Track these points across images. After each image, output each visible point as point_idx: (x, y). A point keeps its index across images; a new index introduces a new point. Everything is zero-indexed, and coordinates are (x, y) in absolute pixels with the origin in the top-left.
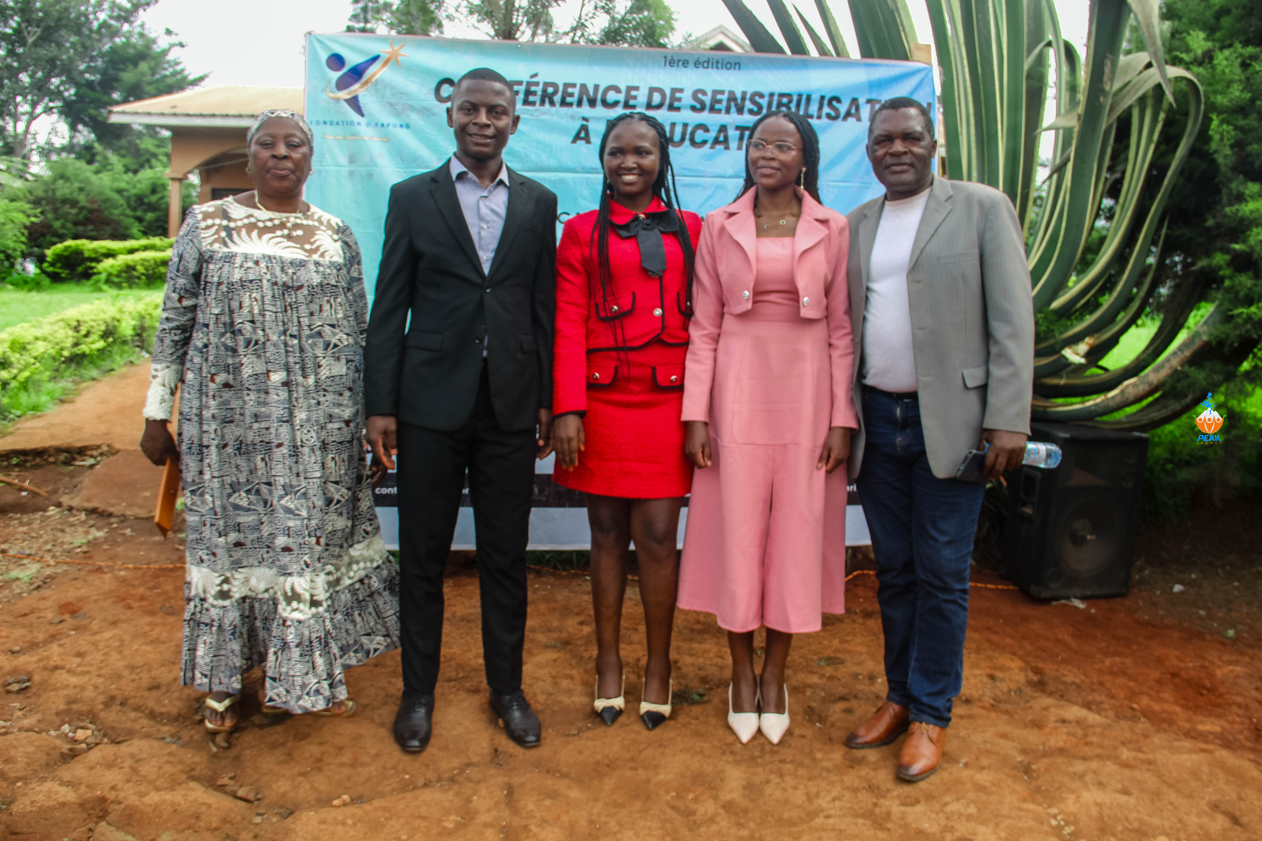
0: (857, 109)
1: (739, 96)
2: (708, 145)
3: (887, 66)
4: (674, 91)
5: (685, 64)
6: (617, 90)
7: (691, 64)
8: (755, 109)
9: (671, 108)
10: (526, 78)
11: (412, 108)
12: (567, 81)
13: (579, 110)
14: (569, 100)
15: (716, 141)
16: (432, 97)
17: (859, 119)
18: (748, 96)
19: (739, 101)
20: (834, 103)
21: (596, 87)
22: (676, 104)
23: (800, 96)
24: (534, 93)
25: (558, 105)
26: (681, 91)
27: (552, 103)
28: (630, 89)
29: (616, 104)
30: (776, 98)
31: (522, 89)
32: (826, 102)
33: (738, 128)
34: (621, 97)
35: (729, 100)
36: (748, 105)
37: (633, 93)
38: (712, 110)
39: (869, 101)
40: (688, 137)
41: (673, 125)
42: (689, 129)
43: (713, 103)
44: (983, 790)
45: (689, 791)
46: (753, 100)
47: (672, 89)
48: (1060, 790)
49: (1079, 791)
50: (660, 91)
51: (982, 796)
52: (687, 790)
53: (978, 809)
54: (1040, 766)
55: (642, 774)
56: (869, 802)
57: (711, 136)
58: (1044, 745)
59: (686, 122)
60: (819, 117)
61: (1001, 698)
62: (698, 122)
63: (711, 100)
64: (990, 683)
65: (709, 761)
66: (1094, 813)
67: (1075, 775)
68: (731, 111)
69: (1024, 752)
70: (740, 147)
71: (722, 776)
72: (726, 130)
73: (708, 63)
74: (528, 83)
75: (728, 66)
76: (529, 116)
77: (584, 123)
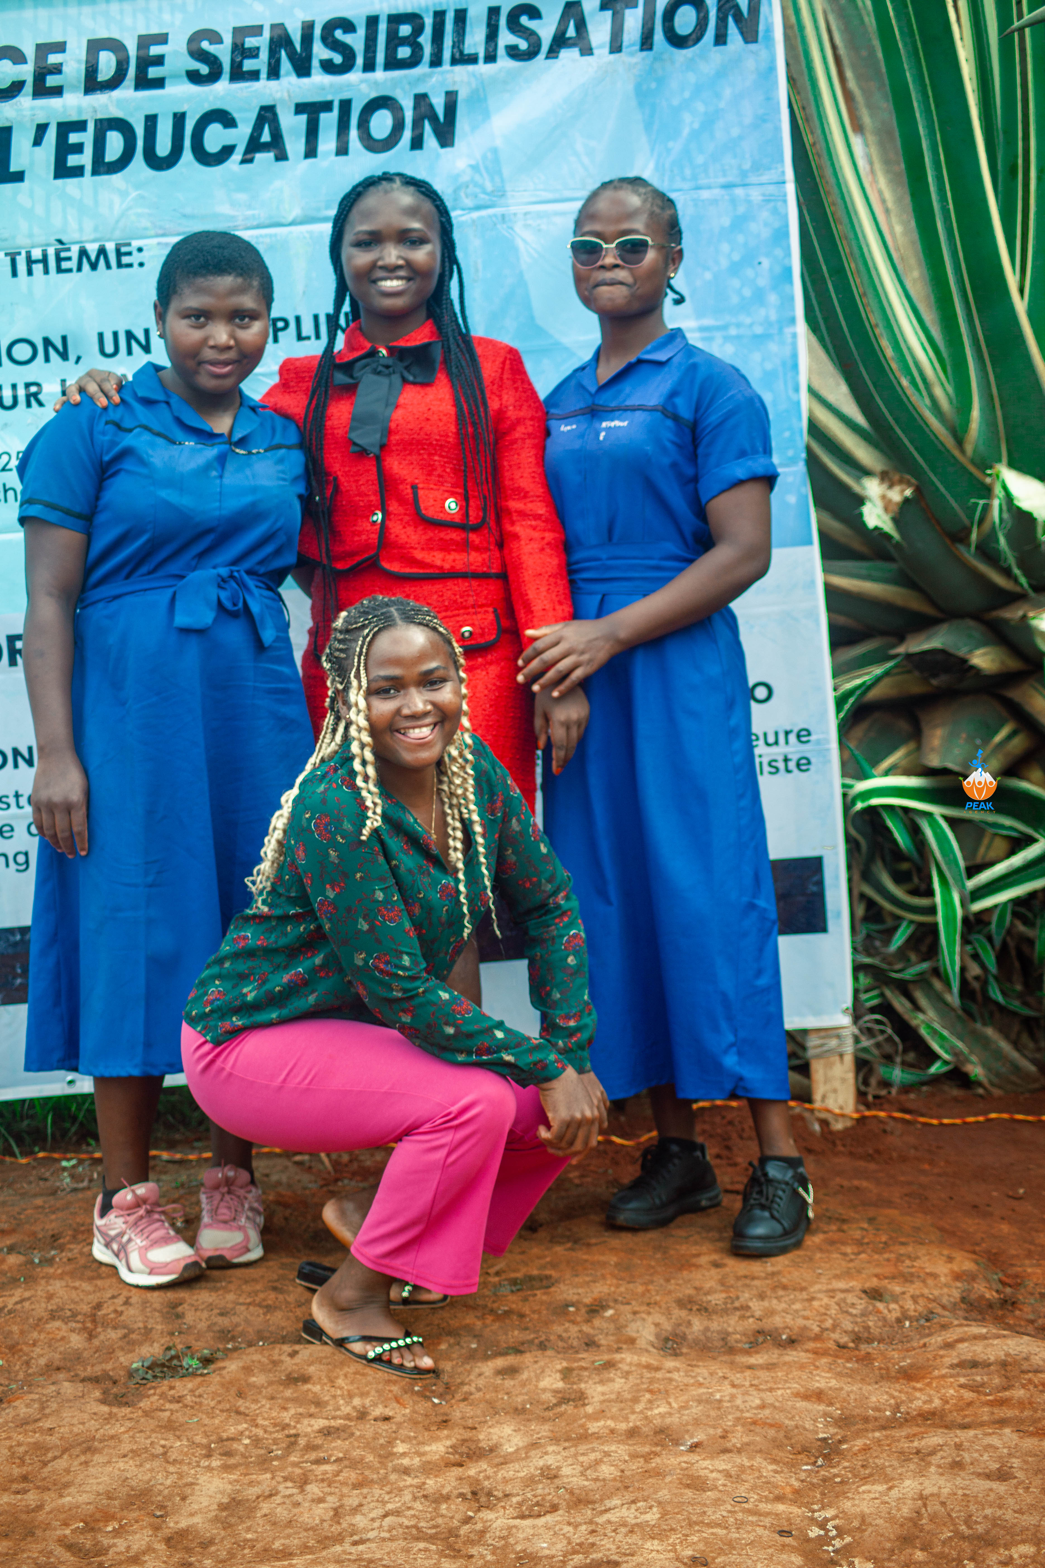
0: (581, 25)
1: (296, 35)
2: (237, 156)
4: (145, 42)
6: (17, 56)
8: (338, 59)
9: (143, 82)
15: (254, 146)
17: (587, 51)
18: (317, 32)
19: (298, 47)
20: (524, 20)
22: (153, 72)
23: (439, 16)
26: (162, 39)
28: (43, 50)
29: (16, 87)
30: (383, 27)
32: (503, 21)
33: (300, 108)
34: (26, 72)
35: (275, 46)
36: (320, 52)
37: (53, 59)
38: (238, 74)
40: (187, 143)
41: (151, 121)
42: (189, 125)
43: (238, 59)
44: (697, 1484)
45: (113, 1517)
46: (330, 40)
47: (140, 37)
48: (865, 1480)
49: (901, 1478)
50: (114, 46)
51: (689, 1493)
52: (108, 1517)
53: (664, 1514)
54: (859, 1443)
55: (32, 1498)
56: (458, 1516)
57: (241, 134)
58: (896, 1408)
59: (180, 110)
60: (491, 58)
61: (876, 1331)
62: (207, 107)
63: (233, 52)
64: (861, 1304)
65: (171, 1469)
66: (906, 1511)
67: (918, 1452)
68: (283, 71)
69: (844, 1421)
70: (311, 152)
71: (188, 1491)
72: (275, 115)
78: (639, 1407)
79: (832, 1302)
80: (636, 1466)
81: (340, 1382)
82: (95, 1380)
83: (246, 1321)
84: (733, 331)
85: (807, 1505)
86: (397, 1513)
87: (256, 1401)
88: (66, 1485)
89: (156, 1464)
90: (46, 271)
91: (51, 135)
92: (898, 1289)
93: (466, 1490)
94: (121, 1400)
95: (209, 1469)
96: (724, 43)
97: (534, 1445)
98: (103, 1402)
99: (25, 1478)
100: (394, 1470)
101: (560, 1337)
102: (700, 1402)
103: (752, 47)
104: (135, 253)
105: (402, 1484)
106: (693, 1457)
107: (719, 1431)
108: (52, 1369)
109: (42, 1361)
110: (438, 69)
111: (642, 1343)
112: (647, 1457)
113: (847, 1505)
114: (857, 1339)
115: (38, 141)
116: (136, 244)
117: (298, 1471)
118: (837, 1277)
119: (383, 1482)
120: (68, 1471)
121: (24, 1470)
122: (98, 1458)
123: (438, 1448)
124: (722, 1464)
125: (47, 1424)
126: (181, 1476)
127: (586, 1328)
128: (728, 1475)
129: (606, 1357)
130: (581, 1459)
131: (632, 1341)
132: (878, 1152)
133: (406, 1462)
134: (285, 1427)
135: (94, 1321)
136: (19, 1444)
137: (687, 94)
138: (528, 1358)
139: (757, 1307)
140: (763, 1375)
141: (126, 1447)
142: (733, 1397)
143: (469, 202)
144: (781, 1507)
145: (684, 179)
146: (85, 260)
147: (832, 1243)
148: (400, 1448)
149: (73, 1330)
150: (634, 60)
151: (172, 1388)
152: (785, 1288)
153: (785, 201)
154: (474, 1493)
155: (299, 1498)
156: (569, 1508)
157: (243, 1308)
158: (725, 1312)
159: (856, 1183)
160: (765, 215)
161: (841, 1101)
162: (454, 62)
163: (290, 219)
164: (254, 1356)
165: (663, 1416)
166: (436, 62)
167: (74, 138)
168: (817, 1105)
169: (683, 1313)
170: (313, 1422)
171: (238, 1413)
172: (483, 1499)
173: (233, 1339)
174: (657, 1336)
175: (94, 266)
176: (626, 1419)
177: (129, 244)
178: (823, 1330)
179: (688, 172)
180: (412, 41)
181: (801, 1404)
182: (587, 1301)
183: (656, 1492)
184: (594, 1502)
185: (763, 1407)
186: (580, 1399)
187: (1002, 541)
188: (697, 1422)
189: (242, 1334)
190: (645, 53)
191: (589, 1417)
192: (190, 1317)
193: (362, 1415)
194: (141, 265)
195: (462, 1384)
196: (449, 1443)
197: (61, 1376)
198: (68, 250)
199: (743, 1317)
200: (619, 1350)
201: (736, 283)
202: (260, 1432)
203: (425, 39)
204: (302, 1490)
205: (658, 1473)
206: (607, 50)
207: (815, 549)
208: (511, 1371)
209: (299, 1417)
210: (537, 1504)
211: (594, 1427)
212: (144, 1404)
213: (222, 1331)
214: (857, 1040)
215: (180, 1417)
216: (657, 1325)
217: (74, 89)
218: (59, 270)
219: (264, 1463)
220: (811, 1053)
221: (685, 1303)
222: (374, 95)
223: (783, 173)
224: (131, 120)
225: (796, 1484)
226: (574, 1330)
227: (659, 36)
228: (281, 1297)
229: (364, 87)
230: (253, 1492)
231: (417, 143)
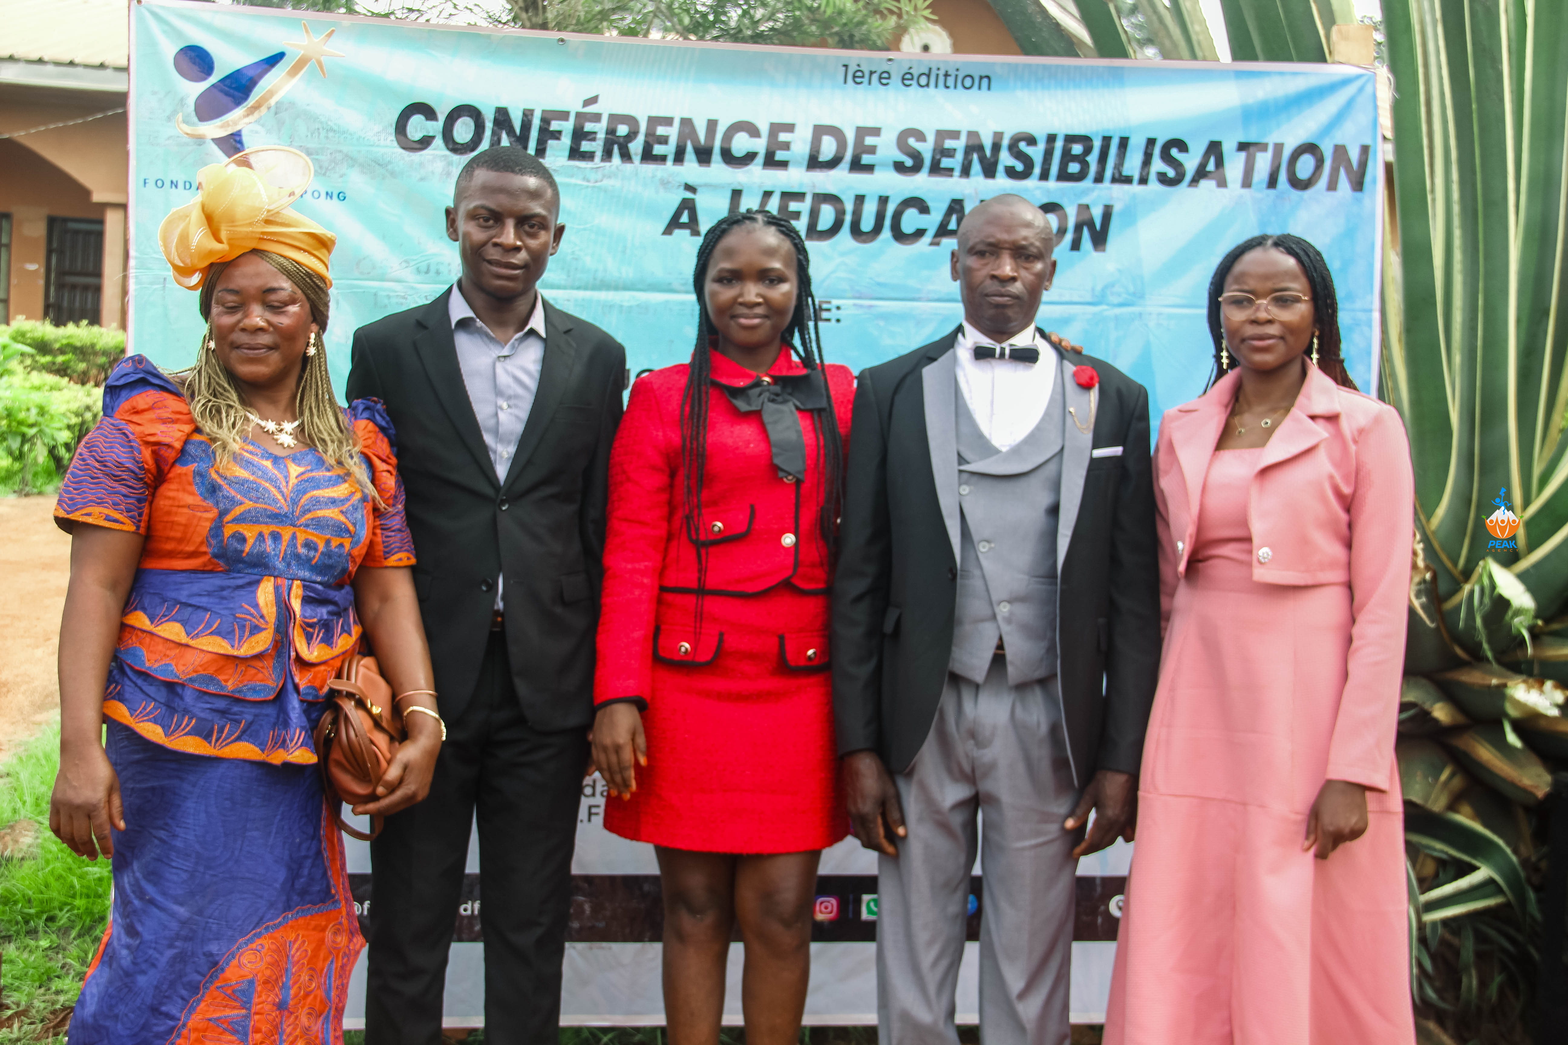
0: (1220, 163)
1: (988, 143)
2: (927, 238)
3: (1281, 74)
4: (862, 132)
5: (884, 77)
6: (753, 131)
7: (896, 79)
8: (1019, 167)
9: (857, 166)
10: (575, 106)
11: (351, 160)
12: (654, 114)
13: (678, 168)
14: (658, 149)
15: (942, 231)
16: (391, 138)
17: (1222, 183)
18: (1005, 142)
19: (988, 153)
20: (1174, 152)
21: (712, 125)
22: (866, 159)
23: (1107, 140)
24: (591, 136)
25: (637, 159)
26: (876, 132)
27: (626, 156)
28: (776, 128)
29: (750, 157)
30: (1059, 144)
31: (567, 127)
32: (1157, 151)
34: (760, 145)
35: (969, 150)
36: (1006, 159)
37: (783, 137)
38: (936, 169)
39: (1243, 147)
40: (887, 222)
41: (860, 199)
42: (891, 208)
43: (938, 157)
46: (1015, 150)
47: (858, 128)
50: (835, 132)
57: (932, 221)
59: (885, 194)
60: (1143, 181)
62: (907, 194)
63: (934, 150)
68: (972, 172)
73: (928, 76)
74: (578, 115)
75: (968, 82)
76: (579, 182)
77: (689, 195)
91: (775, 202)
96: (1335, 190)
103: (1358, 194)
104: (834, 310)
110: (1099, 186)
116: (835, 302)
143: (1115, 300)
150: (1259, 195)
153: (1370, 326)
162: (1114, 180)
166: (1099, 179)
167: (793, 206)
177: (829, 302)
180: (1081, 160)
187: (1479, 621)
190: (1272, 192)
194: (838, 321)
203: (1093, 159)
206: (1239, 184)
217: (798, 164)
222: (1046, 200)
223: (1372, 303)
224: (843, 197)
227: (1283, 177)
229: (1038, 193)
231: (1076, 245)
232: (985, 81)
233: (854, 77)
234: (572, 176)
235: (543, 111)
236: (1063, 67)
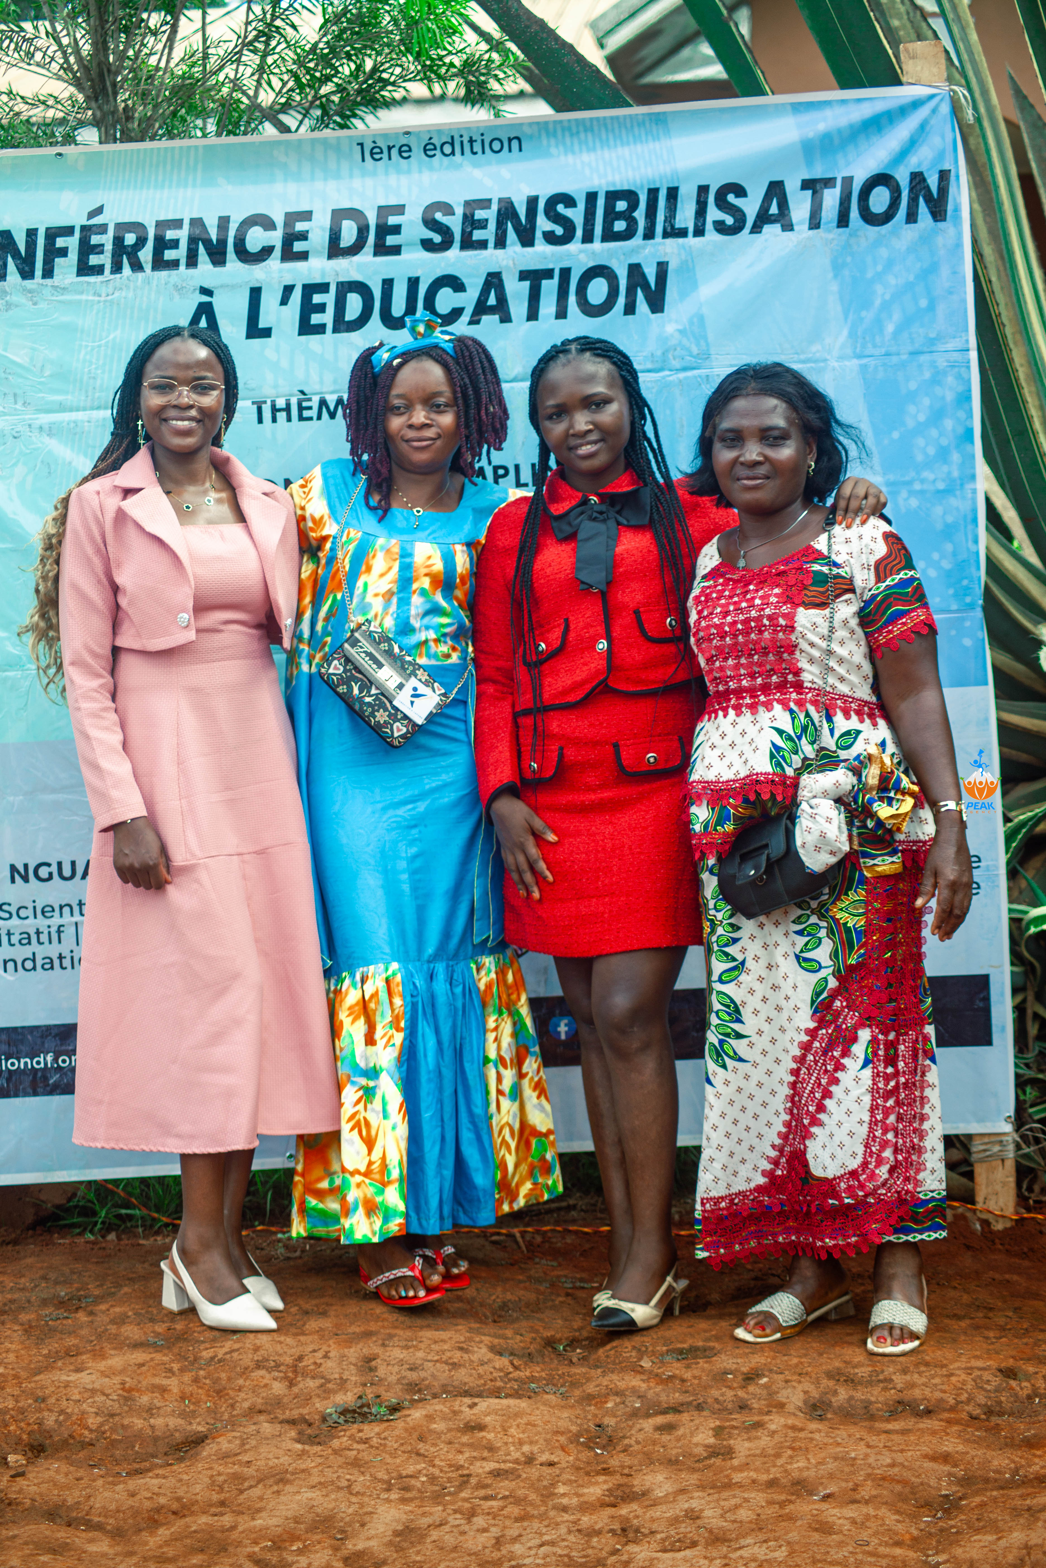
0: (783, 205)
2: (465, 317)
4: (384, 212)
5: (405, 151)
6: (268, 224)
7: (417, 151)
8: (559, 231)
9: (381, 249)
10: (79, 220)
12: (162, 218)
13: (192, 271)
14: (169, 255)
15: (481, 309)
17: (788, 227)
18: (541, 206)
19: (523, 219)
20: (731, 198)
21: (224, 222)
22: (391, 240)
23: (653, 193)
24: (98, 249)
25: (148, 267)
26: (400, 209)
27: (137, 266)
28: (291, 218)
29: (267, 252)
30: (601, 202)
31: (72, 243)
32: (711, 199)
33: (524, 275)
34: (276, 238)
35: (502, 218)
36: (543, 224)
37: (300, 226)
38: (468, 244)
39: (807, 185)
41: (388, 285)
42: (423, 289)
43: (469, 230)
44: (824, 1528)
45: (298, 1538)
46: (553, 213)
47: (380, 208)
48: (978, 1531)
49: (1011, 1530)
50: (356, 215)
51: (816, 1536)
52: (294, 1538)
53: (791, 1553)
54: (977, 1500)
55: (227, 1520)
56: (607, 1549)
57: (468, 299)
58: (1016, 1471)
59: (415, 275)
60: (699, 232)
61: (1007, 1406)
62: (439, 273)
63: (464, 223)
64: (996, 1381)
65: (354, 1499)
66: (1010, 1558)
67: (1029, 1509)
68: (508, 242)
69: (966, 1481)
70: (533, 315)
71: (367, 1518)
72: (501, 281)
73: (452, 144)
74: (83, 228)
75: (496, 146)
76: (91, 298)
77: (205, 299)
78: (779, 1462)
79: (969, 1379)
80: (771, 1511)
81: (513, 1431)
82: (292, 1422)
83: (433, 1375)
84: (917, 486)
85: (924, 1551)
86: (552, 1543)
87: (435, 1445)
88: (259, 1510)
89: (340, 1495)
90: (289, 419)
91: (296, 296)
92: (1031, 1369)
93: (616, 1526)
94: (313, 1440)
95: (388, 1501)
96: (915, 222)
97: (683, 1491)
98: (298, 1441)
99: (222, 1503)
100: (554, 1508)
101: (716, 1400)
102: (836, 1459)
103: (941, 225)
105: (559, 1519)
106: (824, 1506)
107: (850, 1485)
108: (254, 1412)
109: (246, 1405)
110: (651, 242)
111: (790, 1408)
112: (782, 1504)
113: (958, 1551)
114: (990, 1412)
115: (284, 302)
117: (467, 1505)
118: (977, 1357)
119: (542, 1517)
120: (261, 1498)
121: (222, 1496)
122: (288, 1488)
123: (596, 1490)
124: (851, 1512)
125: (245, 1458)
126: (362, 1505)
127: (740, 1393)
128: (854, 1522)
129: (756, 1418)
130: (722, 1503)
131: (781, 1406)
132: (1032, 1250)
133: (565, 1501)
134: (460, 1467)
135: (295, 1372)
136: (219, 1474)
137: (880, 268)
138: (685, 1417)
139: (899, 1380)
140: (896, 1438)
141: (315, 1480)
142: (867, 1456)
143: (676, 364)
144: (898, 1551)
145: (875, 346)
146: (324, 410)
147: (977, 1327)
148: (561, 1489)
149: (275, 1379)
150: (831, 236)
151: (360, 1431)
152: (927, 1364)
153: (968, 368)
154: (624, 1530)
155: (466, 1528)
156: (707, 1545)
157: (430, 1364)
158: (870, 1383)
159: (1007, 1276)
160: (950, 379)
161: (1001, 1203)
162: (666, 235)
163: (511, 376)
164: (437, 1406)
165: (800, 1470)
166: (649, 235)
167: (317, 299)
168: (979, 1206)
169: (831, 1383)
170: (485, 1464)
171: (418, 1454)
172: (631, 1535)
173: (420, 1391)
174: (805, 1402)
175: (332, 415)
176: (768, 1471)
178: (958, 1403)
179: (878, 339)
180: (628, 216)
181: (928, 1465)
182: (745, 1369)
183: (786, 1534)
184: (730, 1541)
185: (892, 1465)
186: (728, 1453)
188: (831, 1476)
189: (428, 1387)
190: (841, 230)
191: (734, 1469)
192: (382, 1371)
193: (530, 1460)
195: (624, 1437)
196: (605, 1487)
197: (262, 1418)
198: (310, 400)
199: (885, 1389)
200: (769, 1413)
201: (921, 442)
202: (436, 1472)
203: (640, 214)
204: (469, 1521)
205: (790, 1518)
206: (807, 226)
207: (990, 690)
208: (669, 1428)
209: (472, 1460)
210: (679, 1540)
211: (737, 1477)
212: (336, 1443)
213: (410, 1384)
214: (1018, 1147)
215: (365, 1456)
216: (806, 1392)
217: (318, 253)
218: (301, 418)
219: (438, 1498)
220: (974, 1157)
221: (834, 1375)
222: (591, 264)
223: (967, 341)
224: (370, 283)
225: (915, 1533)
226: (730, 1394)
227: (854, 213)
228: (466, 1356)
229: (582, 257)
230: (425, 1521)
231: (630, 309)
232: (515, 143)
233: (372, 154)
234: (82, 293)
235: (47, 229)
236: (598, 119)
